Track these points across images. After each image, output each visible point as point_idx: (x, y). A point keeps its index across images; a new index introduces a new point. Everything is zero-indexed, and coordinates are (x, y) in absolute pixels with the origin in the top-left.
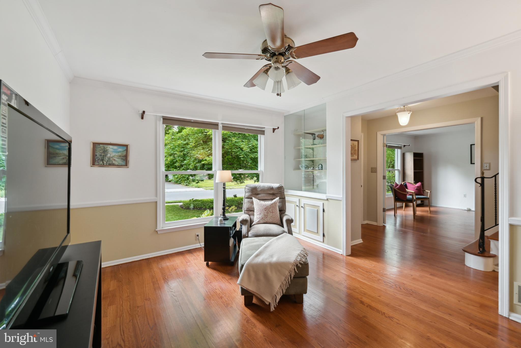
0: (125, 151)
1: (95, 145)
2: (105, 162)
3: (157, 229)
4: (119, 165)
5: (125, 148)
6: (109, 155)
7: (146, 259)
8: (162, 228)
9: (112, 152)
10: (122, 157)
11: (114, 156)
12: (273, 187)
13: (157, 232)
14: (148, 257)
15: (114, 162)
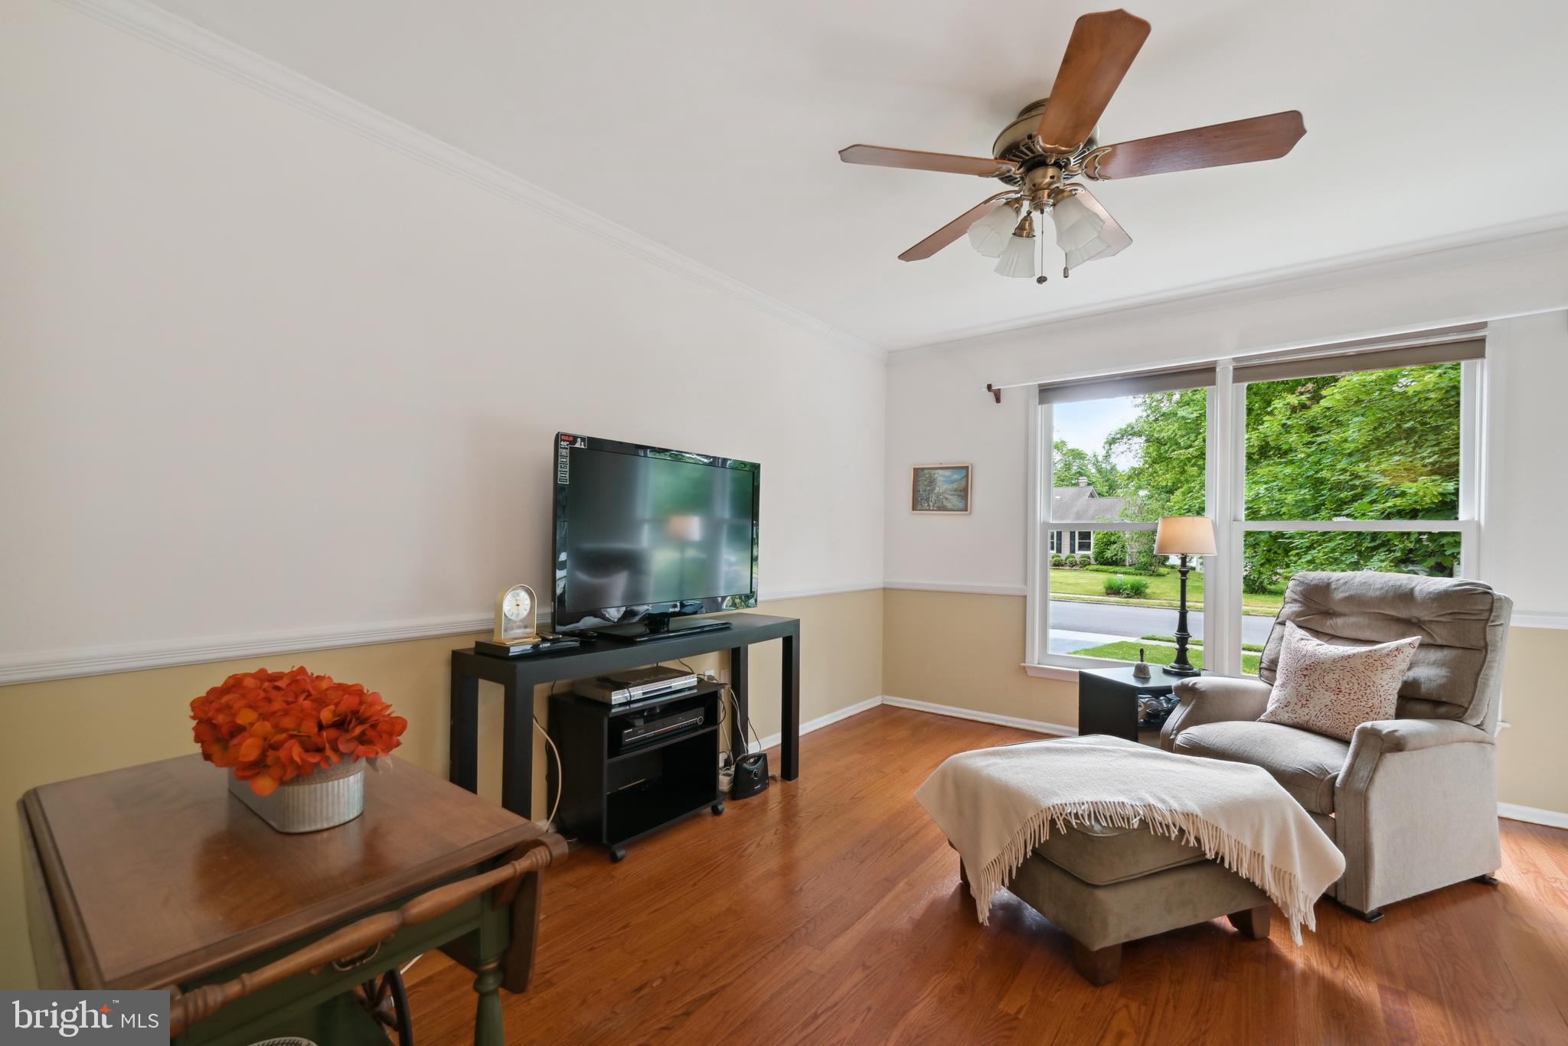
0: (965, 480)
1: (917, 472)
2: (931, 504)
3: (1025, 662)
4: (954, 508)
5: (964, 472)
6: (937, 489)
7: (998, 725)
8: (1039, 664)
9: (943, 485)
10: (959, 493)
11: (946, 490)
12: (1412, 590)
13: (1026, 672)
14: (1004, 724)
15: (946, 503)
